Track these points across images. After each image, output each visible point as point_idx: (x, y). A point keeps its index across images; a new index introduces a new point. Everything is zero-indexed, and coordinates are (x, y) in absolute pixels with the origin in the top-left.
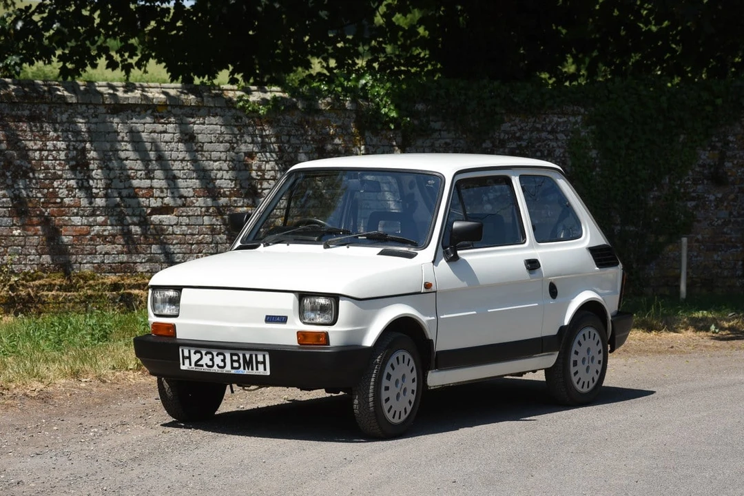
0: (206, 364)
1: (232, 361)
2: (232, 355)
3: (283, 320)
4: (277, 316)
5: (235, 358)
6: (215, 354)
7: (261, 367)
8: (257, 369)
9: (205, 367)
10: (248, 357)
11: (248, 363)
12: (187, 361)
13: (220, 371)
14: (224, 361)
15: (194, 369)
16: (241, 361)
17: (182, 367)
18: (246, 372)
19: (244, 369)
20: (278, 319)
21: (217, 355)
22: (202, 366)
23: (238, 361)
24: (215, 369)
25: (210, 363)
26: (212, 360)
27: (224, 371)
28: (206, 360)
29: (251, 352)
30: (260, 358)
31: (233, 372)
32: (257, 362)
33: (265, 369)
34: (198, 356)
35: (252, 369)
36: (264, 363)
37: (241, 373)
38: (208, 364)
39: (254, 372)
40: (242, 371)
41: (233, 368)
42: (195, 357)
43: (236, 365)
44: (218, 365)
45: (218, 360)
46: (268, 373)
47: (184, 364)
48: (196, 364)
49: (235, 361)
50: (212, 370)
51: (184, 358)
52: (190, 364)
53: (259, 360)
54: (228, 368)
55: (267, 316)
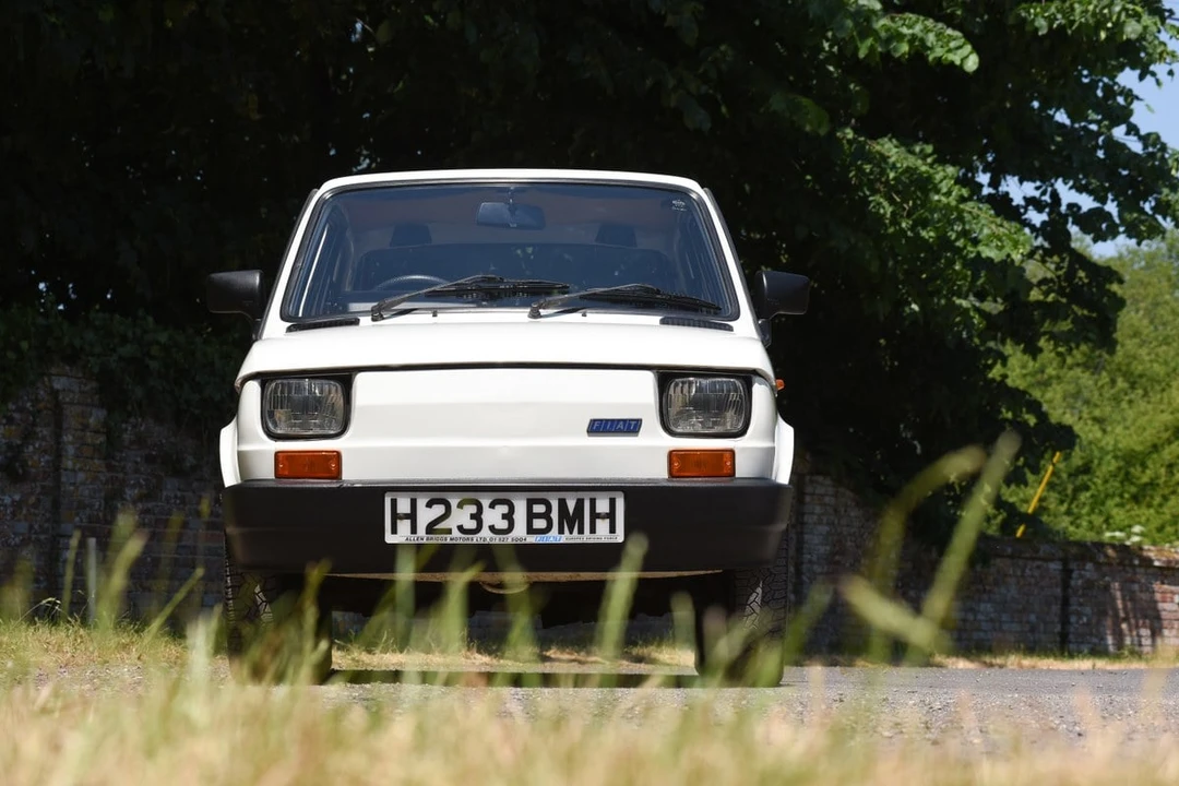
0: (460, 528)
1: (531, 516)
2: (530, 503)
3: (631, 427)
4: (619, 420)
5: (539, 509)
6: (486, 503)
7: (603, 526)
8: (593, 530)
9: (456, 533)
10: (571, 505)
11: (571, 520)
12: (404, 526)
13: (497, 539)
14: (509, 517)
15: (425, 541)
16: (555, 515)
17: (390, 539)
18: (565, 538)
19: (561, 531)
20: (621, 426)
21: (492, 506)
22: (449, 531)
23: (546, 516)
24: (485, 535)
25: (472, 525)
26: (477, 517)
27: (509, 539)
28: (462, 517)
29: (580, 495)
30: (603, 506)
31: (532, 539)
32: (595, 516)
33: (612, 530)
34: (439, 510)
35: (581, 531)
36: (611, 516)
37: (551, 541)
38: (465, 527)
39: (587, 538)
40: (554, 537)
41: (531, 530)
42: (426, 515)
43: (540, 524)
44: (492, 528)
45: (493, 517)
46: (619, 537)
47: (394, 531)
48: (430, 529)
49: (539, 516)
50: (476, 539)
51: (395, 517)
52: (414, 530)
53: (598, 511)
54: (519, 532)
55: (593, 422)
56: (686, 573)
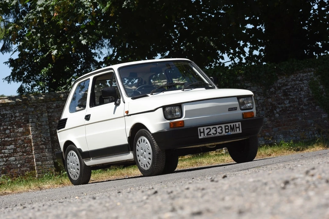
0: (213, 133)
1: (225, 129)
2: (225, 126)
5: (227, 127)
7: (238, 129)
8: (236, 131)
9: (212, 135)
10: (232, 126)
11: (232, 129)
12: (202, 134)
13: (220, 135)
14: (222, 130)
15: (207, 137)
16: (229, 128)
17: (200, 137)
18: (232, 133)
19: (231, 132)
21: (218, 128)
22: (211, 134)
23: (228, 129)
24: (218, 134)
25: (215, 132)
26: (216, 131)
27: (222, 134)
29: (233, 123)
30: (237, 125)
31: (226, 134)
32: (236, 128)
33: (240, 130)
34: (209, 130)
35: (234, 131)
36: (239, 127)
37: (229, 134)
39: (235, 132)
41: (226, 132)
42: (206, 132)
43: (227, 131)
46: (241, 132)
47: (200, 136)
48: (207, 134)
49: (227, 129)
50: (216, 135)
51: (201, 133)
52: (204, 135)
53: (237, 127)
54: (224, 133)
55: (229, 108)
56: (243, 139)
